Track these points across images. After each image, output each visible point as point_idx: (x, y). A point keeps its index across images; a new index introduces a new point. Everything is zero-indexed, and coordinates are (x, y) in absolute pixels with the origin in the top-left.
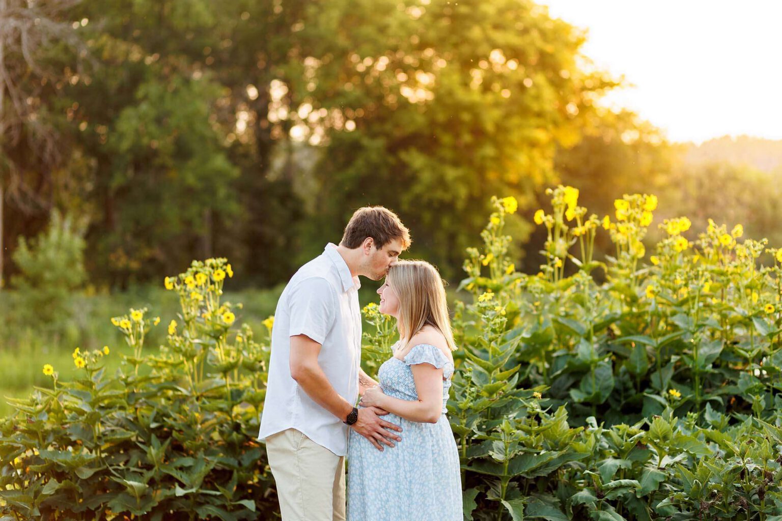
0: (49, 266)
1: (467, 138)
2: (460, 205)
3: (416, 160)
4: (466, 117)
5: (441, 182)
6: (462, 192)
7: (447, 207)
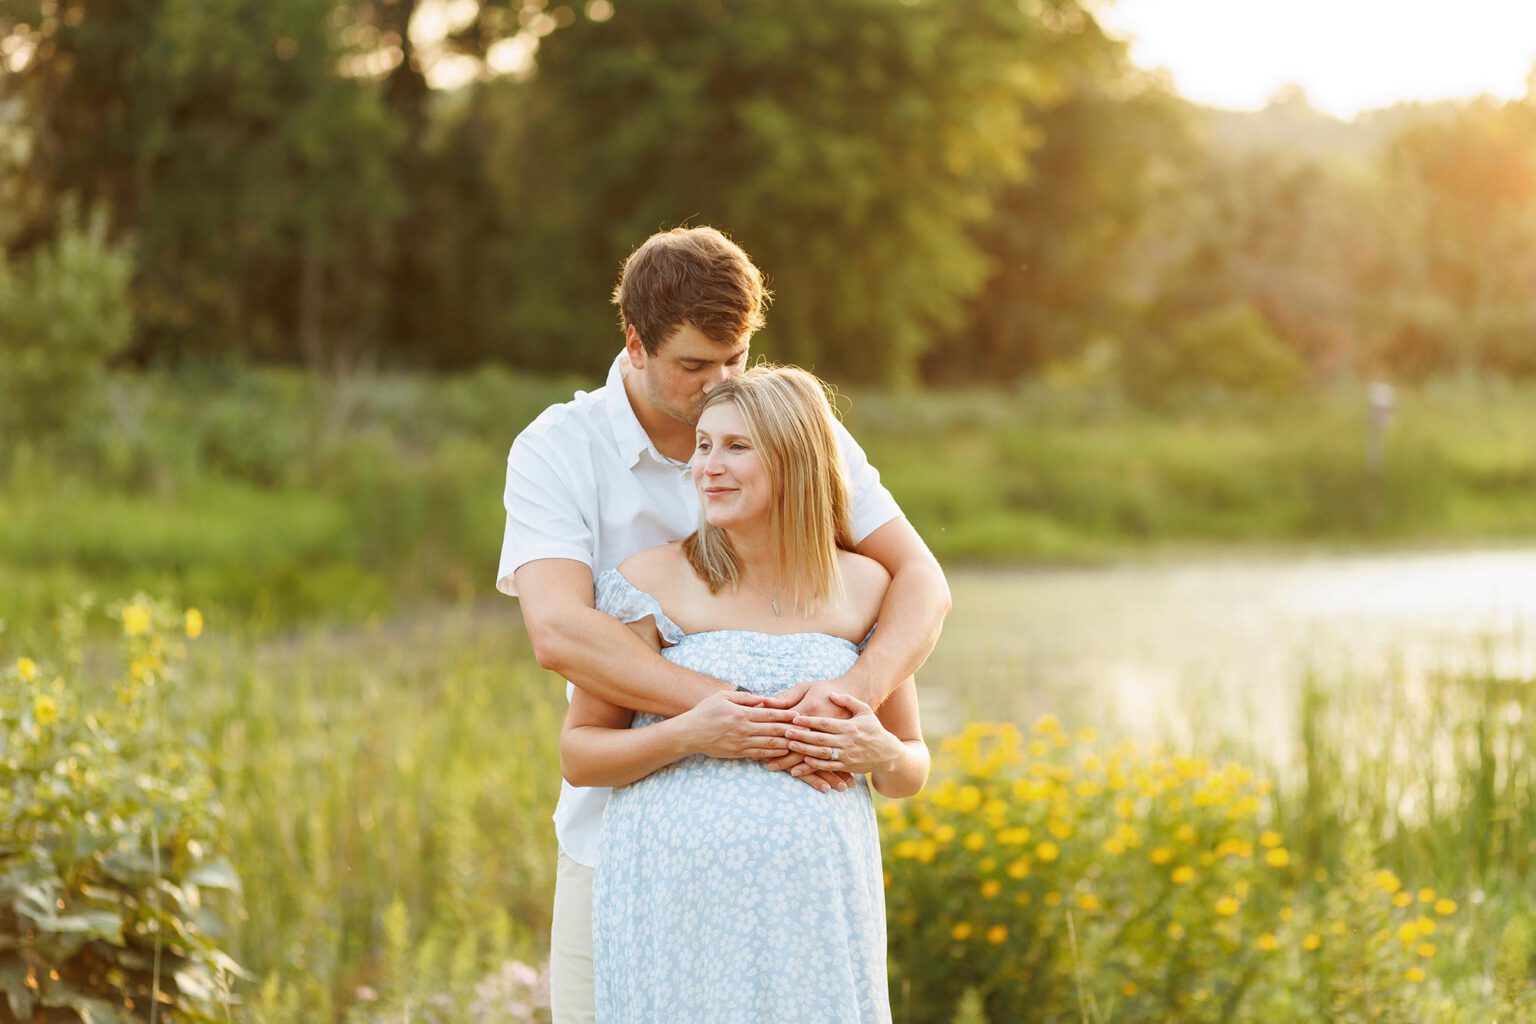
0: (62, 311)
1: (872, 77)
2: (854, 215)
3: (767, 119)
4: (873, 35)
5: (817, 169)
6: (861, 189)
7: (826, 219)
